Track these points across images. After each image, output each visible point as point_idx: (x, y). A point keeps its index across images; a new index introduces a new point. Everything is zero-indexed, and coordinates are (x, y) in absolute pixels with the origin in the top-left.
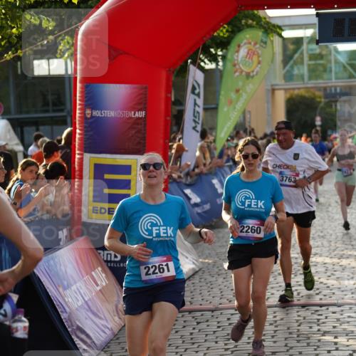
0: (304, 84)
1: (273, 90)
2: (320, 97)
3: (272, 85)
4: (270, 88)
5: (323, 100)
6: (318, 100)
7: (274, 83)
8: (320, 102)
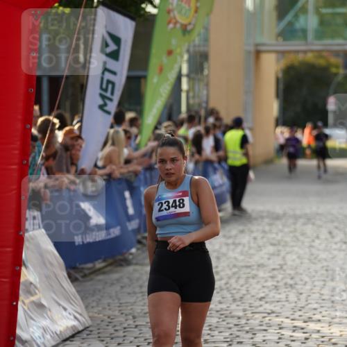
0: (307, 44)
1: (258, 53)
2: (337, 67)
3: (257, 45)
4: (252, 49)
5: (342, 71)
6: (334, 70)
7: (259, 40)
8: (336, 74)
